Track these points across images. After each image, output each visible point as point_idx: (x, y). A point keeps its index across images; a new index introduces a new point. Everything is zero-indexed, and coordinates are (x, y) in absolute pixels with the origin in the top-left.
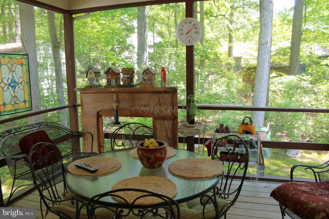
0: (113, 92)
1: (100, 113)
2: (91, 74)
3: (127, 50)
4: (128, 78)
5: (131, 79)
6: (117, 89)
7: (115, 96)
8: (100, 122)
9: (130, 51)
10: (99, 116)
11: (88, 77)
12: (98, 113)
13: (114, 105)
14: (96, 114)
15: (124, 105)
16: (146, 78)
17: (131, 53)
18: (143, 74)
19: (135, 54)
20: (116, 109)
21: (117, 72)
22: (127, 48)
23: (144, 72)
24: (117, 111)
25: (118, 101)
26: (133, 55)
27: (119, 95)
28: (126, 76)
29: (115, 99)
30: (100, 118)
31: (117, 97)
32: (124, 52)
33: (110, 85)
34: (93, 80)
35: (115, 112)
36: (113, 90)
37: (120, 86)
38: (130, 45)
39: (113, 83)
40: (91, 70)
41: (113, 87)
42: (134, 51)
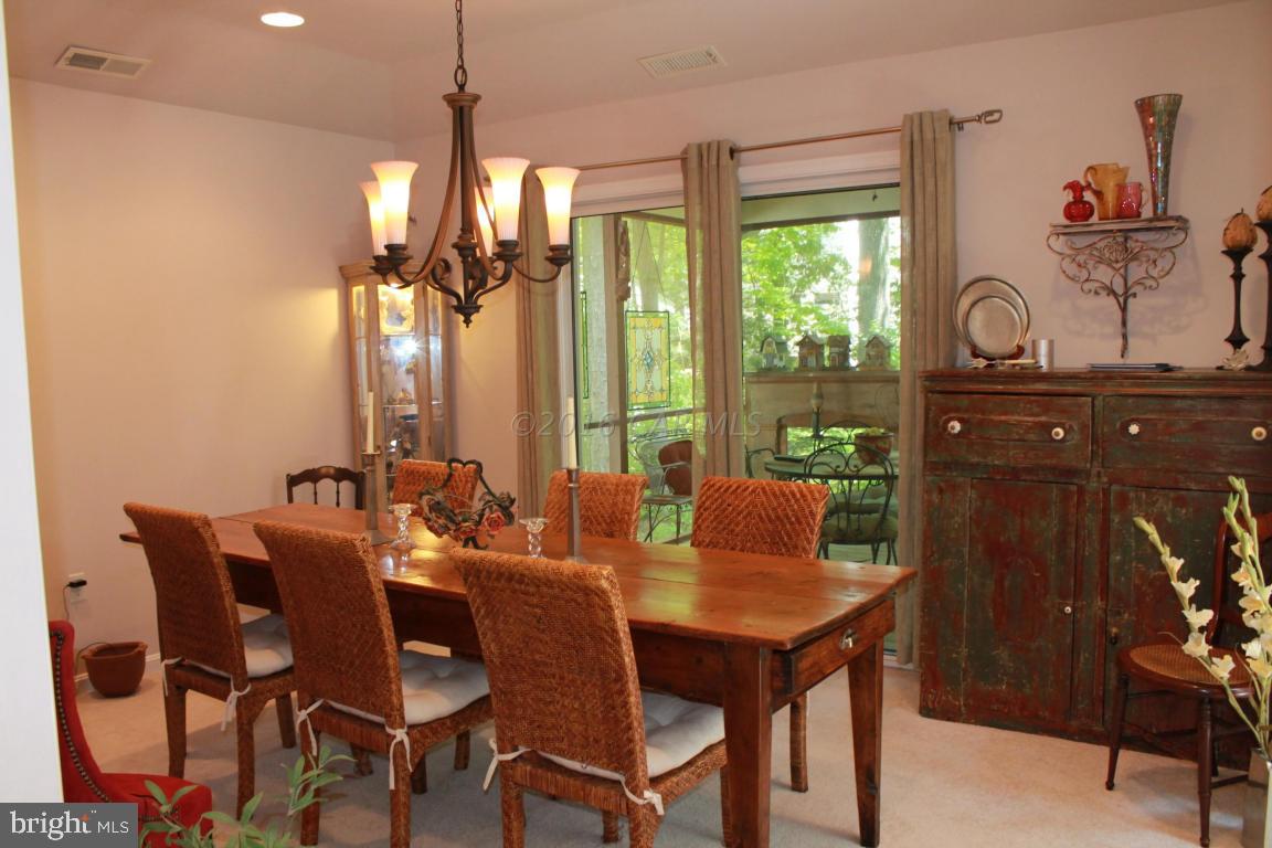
0: (810, 381)
1: (784, 421)
2: (769, 344)
3: (825, 276)
4: (839, 354)
5: (845, 356)
6: (819, 374)
7: (815, 386)
8: (782, 439)
9: (834, 278)
10: (781, 427)
11: (764, 352)
12: (779, 420)
13: (814, 403)
14: (775, 422)
15: (831, 406)
16: (872, 353)
17: (840, 285)
18: (867, 346)
19: (851, 287)
20: (816, 410)
21: (819, 343)
22: (825, 269)
23: (870, 342)
24: (818, 414)
25: (820, 396)
26: (844, 293)
27: (823, 385)
28: (836, 350)
29: (815, 391)
30: (783, 432)
31: (819, 388)
32: (814, 284)
33: (806, 366)
34: (774, 357)
35: (814, 417)
36: (811, 375)
37: (824, 369)
38: (835, 259)
39: (812, 362)
40: (770, 339)
41: (811, 370)
42: (849, 277)
